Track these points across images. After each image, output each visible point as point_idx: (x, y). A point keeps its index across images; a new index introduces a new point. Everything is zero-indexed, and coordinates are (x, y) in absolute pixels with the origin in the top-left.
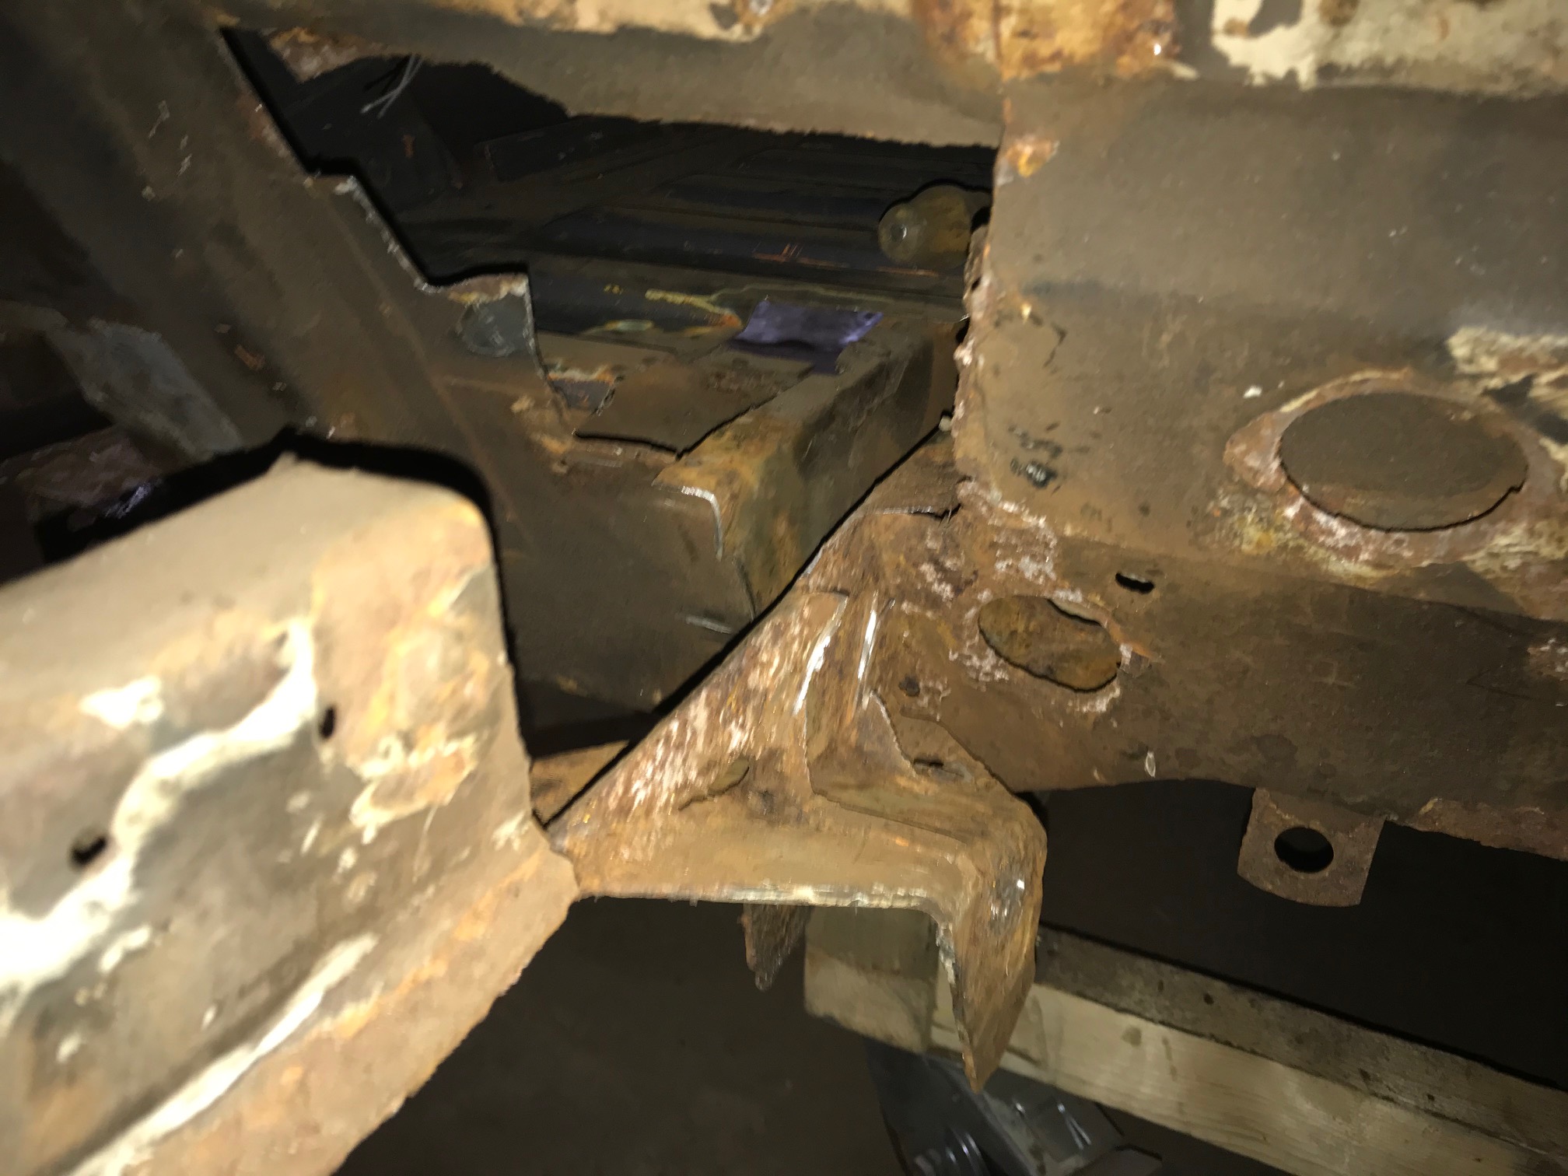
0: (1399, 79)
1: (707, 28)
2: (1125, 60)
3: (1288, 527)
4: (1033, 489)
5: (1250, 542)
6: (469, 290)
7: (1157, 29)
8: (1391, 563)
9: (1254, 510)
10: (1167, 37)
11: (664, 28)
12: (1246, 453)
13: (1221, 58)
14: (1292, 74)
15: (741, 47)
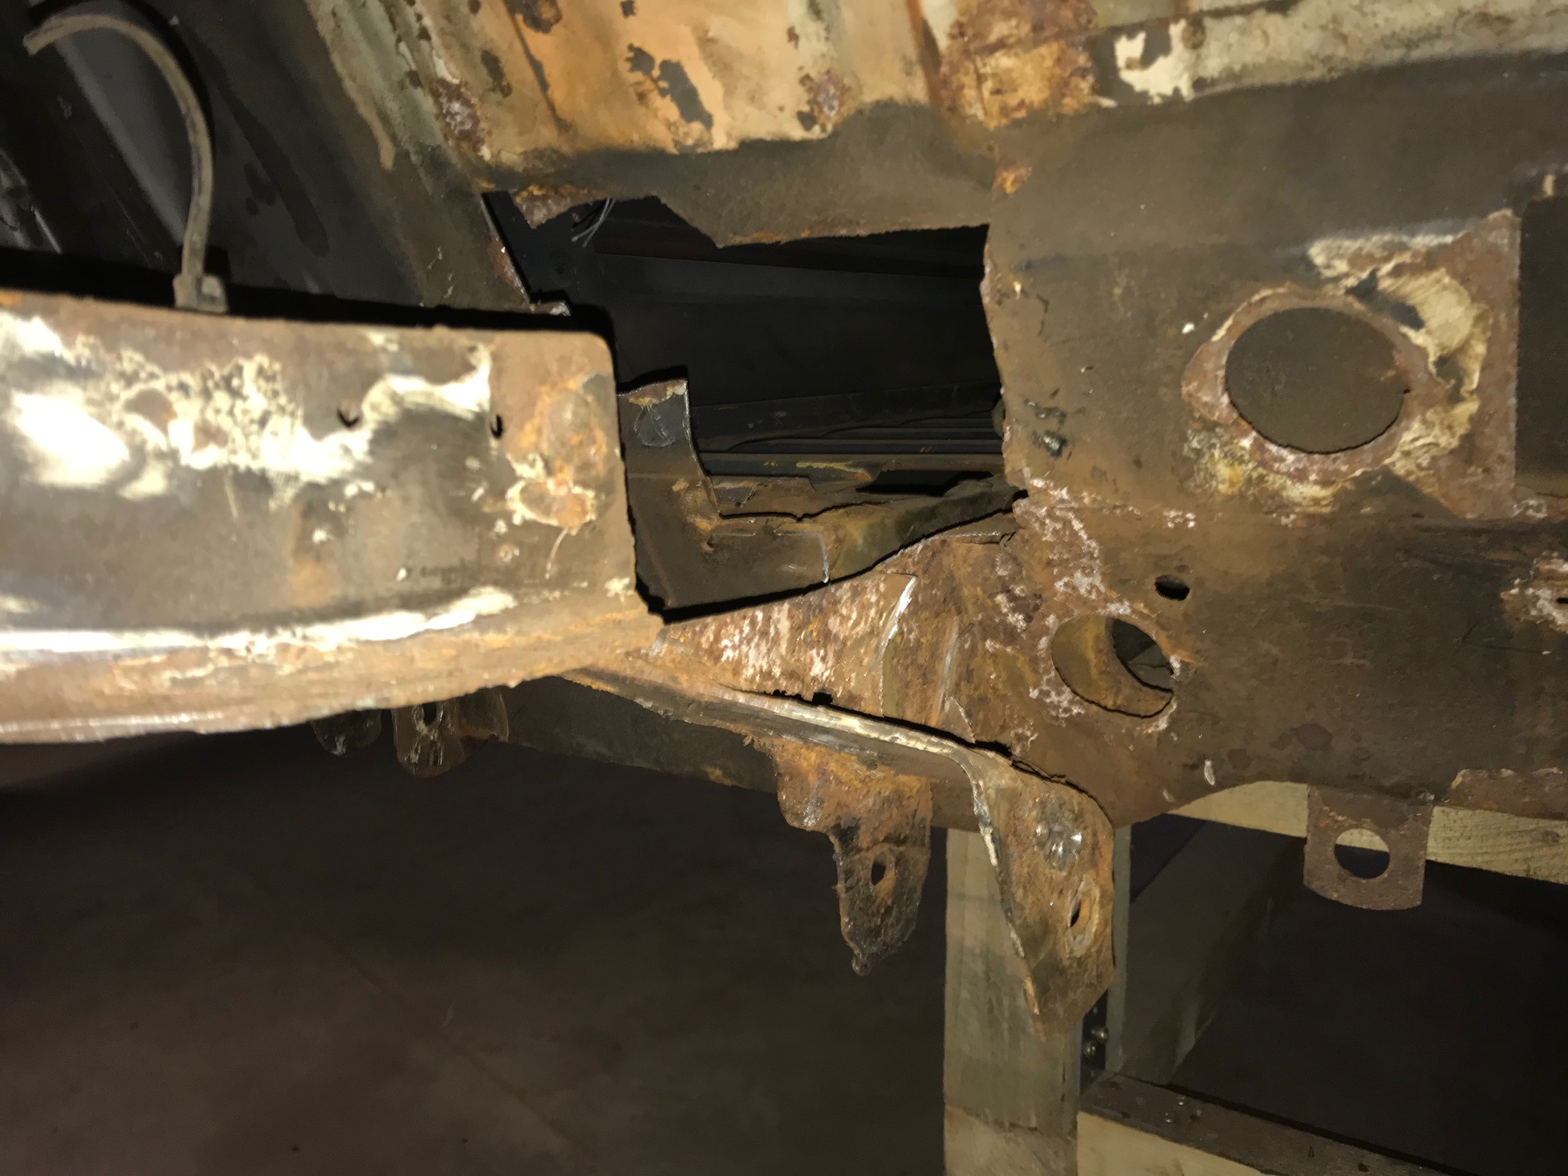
0: (1247, 82)
1: (797, 132)
2: (1067, 100)
3: (1247, 457)
4: (1052, 459)
5: (1223, 482)
6: (644, 395)
7: (1083, 73)
8: (1334, 478)
9: (1218, 446)
10: (1091, 79)
11: (768, 138)
12: (1199, 389)
13: (1128, 88)
14: (1177, 91)
15: (821, 141)
